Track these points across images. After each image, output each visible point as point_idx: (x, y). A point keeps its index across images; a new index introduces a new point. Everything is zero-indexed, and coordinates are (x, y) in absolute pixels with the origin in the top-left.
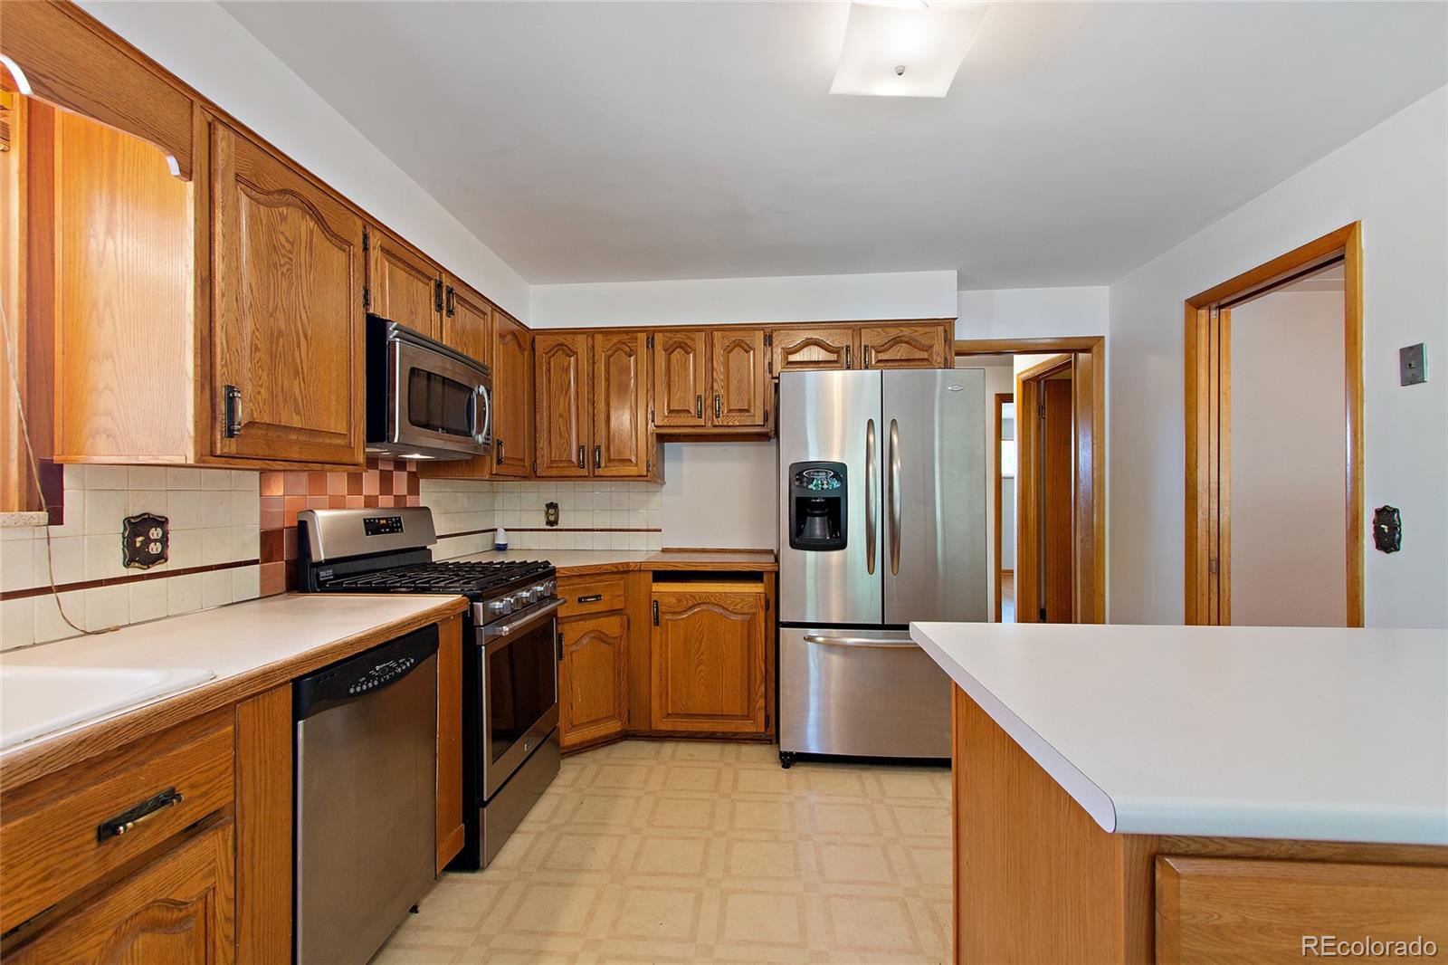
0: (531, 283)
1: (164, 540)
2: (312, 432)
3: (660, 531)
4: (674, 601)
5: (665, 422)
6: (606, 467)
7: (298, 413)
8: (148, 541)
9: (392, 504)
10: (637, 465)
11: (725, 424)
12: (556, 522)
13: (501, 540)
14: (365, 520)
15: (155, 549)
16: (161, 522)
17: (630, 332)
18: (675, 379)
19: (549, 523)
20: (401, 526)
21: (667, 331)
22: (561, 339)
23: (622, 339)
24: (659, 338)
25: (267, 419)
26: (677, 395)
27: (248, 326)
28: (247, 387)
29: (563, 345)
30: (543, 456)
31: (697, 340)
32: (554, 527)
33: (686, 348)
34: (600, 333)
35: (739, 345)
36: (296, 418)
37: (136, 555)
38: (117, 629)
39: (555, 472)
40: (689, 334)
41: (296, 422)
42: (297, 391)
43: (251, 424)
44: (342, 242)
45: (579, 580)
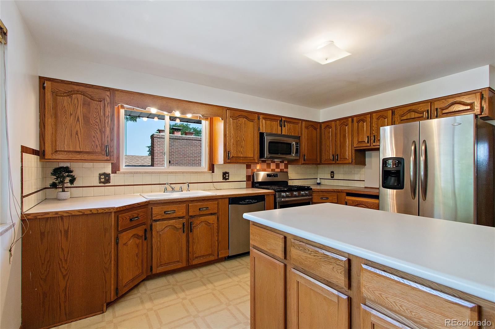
0: (320, 109)
1: (228, 176)
2: (245, 157)
3: (364, 181)
4: (351, 202)
5: (357, 146)
6: (340, 160)
7: (242, 154)
8: (226, 176)
9: (279, 171)
10: (348, 160)
11: (377, 145)
12: (333, 177)
13: (318, 182)
14: (267, 174)
15: (227, 177)
16: (228, 173)
17: (346, 118)
18: (360, 131)
19: (332, 177)
20: (278, 176)
21: (358, 116)
22: (327, 124)
23: (343, 121)
24: (355, 119)
25: (236, 156)
26: (361, 137)
27: (232, 141)
28: (232, 151)
29: (328, 125)
30: (323, 158)
31: (367, 118)
32: (333, 179)
33: (363, 121)
34: (338, 120)
35: (382, 117)
36: (241, 155)
37: (224, 178)
38: (221, 189)
39: (326, 162)
40: (364, 116)
41: (242, 156)
42: (242, 150)
43: (233, 157)
44: (252, 121)
45: (321, 193)
